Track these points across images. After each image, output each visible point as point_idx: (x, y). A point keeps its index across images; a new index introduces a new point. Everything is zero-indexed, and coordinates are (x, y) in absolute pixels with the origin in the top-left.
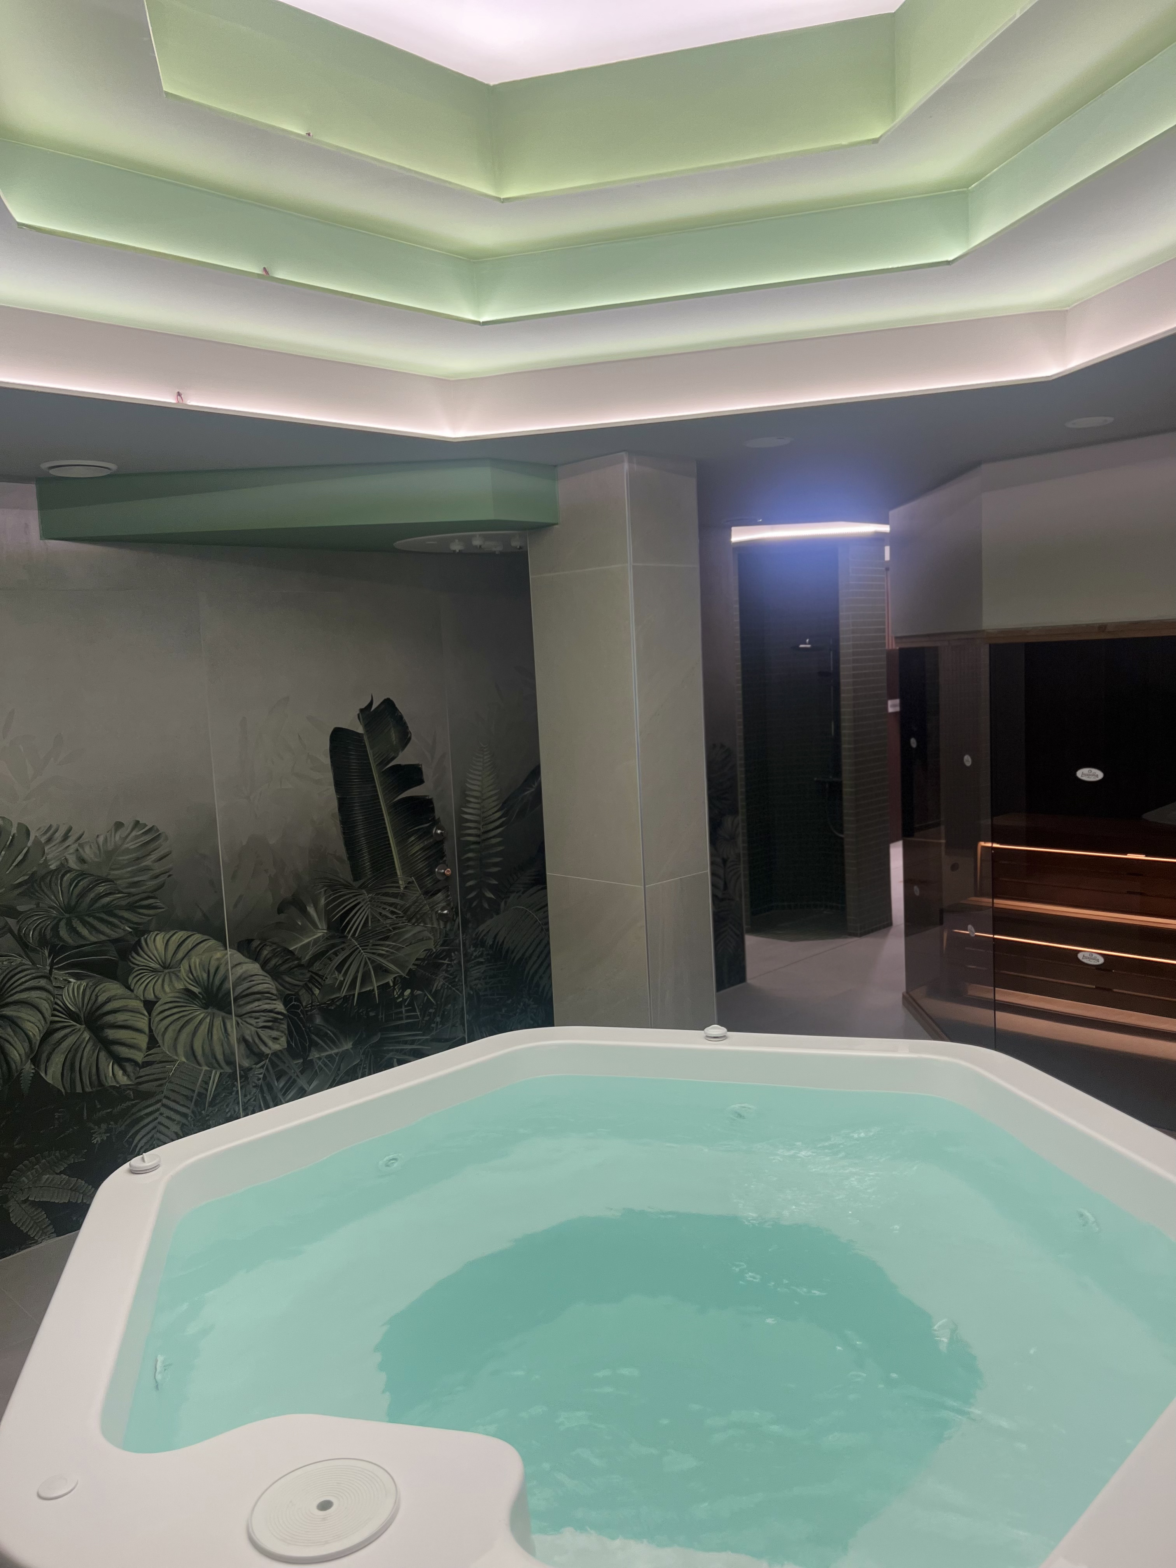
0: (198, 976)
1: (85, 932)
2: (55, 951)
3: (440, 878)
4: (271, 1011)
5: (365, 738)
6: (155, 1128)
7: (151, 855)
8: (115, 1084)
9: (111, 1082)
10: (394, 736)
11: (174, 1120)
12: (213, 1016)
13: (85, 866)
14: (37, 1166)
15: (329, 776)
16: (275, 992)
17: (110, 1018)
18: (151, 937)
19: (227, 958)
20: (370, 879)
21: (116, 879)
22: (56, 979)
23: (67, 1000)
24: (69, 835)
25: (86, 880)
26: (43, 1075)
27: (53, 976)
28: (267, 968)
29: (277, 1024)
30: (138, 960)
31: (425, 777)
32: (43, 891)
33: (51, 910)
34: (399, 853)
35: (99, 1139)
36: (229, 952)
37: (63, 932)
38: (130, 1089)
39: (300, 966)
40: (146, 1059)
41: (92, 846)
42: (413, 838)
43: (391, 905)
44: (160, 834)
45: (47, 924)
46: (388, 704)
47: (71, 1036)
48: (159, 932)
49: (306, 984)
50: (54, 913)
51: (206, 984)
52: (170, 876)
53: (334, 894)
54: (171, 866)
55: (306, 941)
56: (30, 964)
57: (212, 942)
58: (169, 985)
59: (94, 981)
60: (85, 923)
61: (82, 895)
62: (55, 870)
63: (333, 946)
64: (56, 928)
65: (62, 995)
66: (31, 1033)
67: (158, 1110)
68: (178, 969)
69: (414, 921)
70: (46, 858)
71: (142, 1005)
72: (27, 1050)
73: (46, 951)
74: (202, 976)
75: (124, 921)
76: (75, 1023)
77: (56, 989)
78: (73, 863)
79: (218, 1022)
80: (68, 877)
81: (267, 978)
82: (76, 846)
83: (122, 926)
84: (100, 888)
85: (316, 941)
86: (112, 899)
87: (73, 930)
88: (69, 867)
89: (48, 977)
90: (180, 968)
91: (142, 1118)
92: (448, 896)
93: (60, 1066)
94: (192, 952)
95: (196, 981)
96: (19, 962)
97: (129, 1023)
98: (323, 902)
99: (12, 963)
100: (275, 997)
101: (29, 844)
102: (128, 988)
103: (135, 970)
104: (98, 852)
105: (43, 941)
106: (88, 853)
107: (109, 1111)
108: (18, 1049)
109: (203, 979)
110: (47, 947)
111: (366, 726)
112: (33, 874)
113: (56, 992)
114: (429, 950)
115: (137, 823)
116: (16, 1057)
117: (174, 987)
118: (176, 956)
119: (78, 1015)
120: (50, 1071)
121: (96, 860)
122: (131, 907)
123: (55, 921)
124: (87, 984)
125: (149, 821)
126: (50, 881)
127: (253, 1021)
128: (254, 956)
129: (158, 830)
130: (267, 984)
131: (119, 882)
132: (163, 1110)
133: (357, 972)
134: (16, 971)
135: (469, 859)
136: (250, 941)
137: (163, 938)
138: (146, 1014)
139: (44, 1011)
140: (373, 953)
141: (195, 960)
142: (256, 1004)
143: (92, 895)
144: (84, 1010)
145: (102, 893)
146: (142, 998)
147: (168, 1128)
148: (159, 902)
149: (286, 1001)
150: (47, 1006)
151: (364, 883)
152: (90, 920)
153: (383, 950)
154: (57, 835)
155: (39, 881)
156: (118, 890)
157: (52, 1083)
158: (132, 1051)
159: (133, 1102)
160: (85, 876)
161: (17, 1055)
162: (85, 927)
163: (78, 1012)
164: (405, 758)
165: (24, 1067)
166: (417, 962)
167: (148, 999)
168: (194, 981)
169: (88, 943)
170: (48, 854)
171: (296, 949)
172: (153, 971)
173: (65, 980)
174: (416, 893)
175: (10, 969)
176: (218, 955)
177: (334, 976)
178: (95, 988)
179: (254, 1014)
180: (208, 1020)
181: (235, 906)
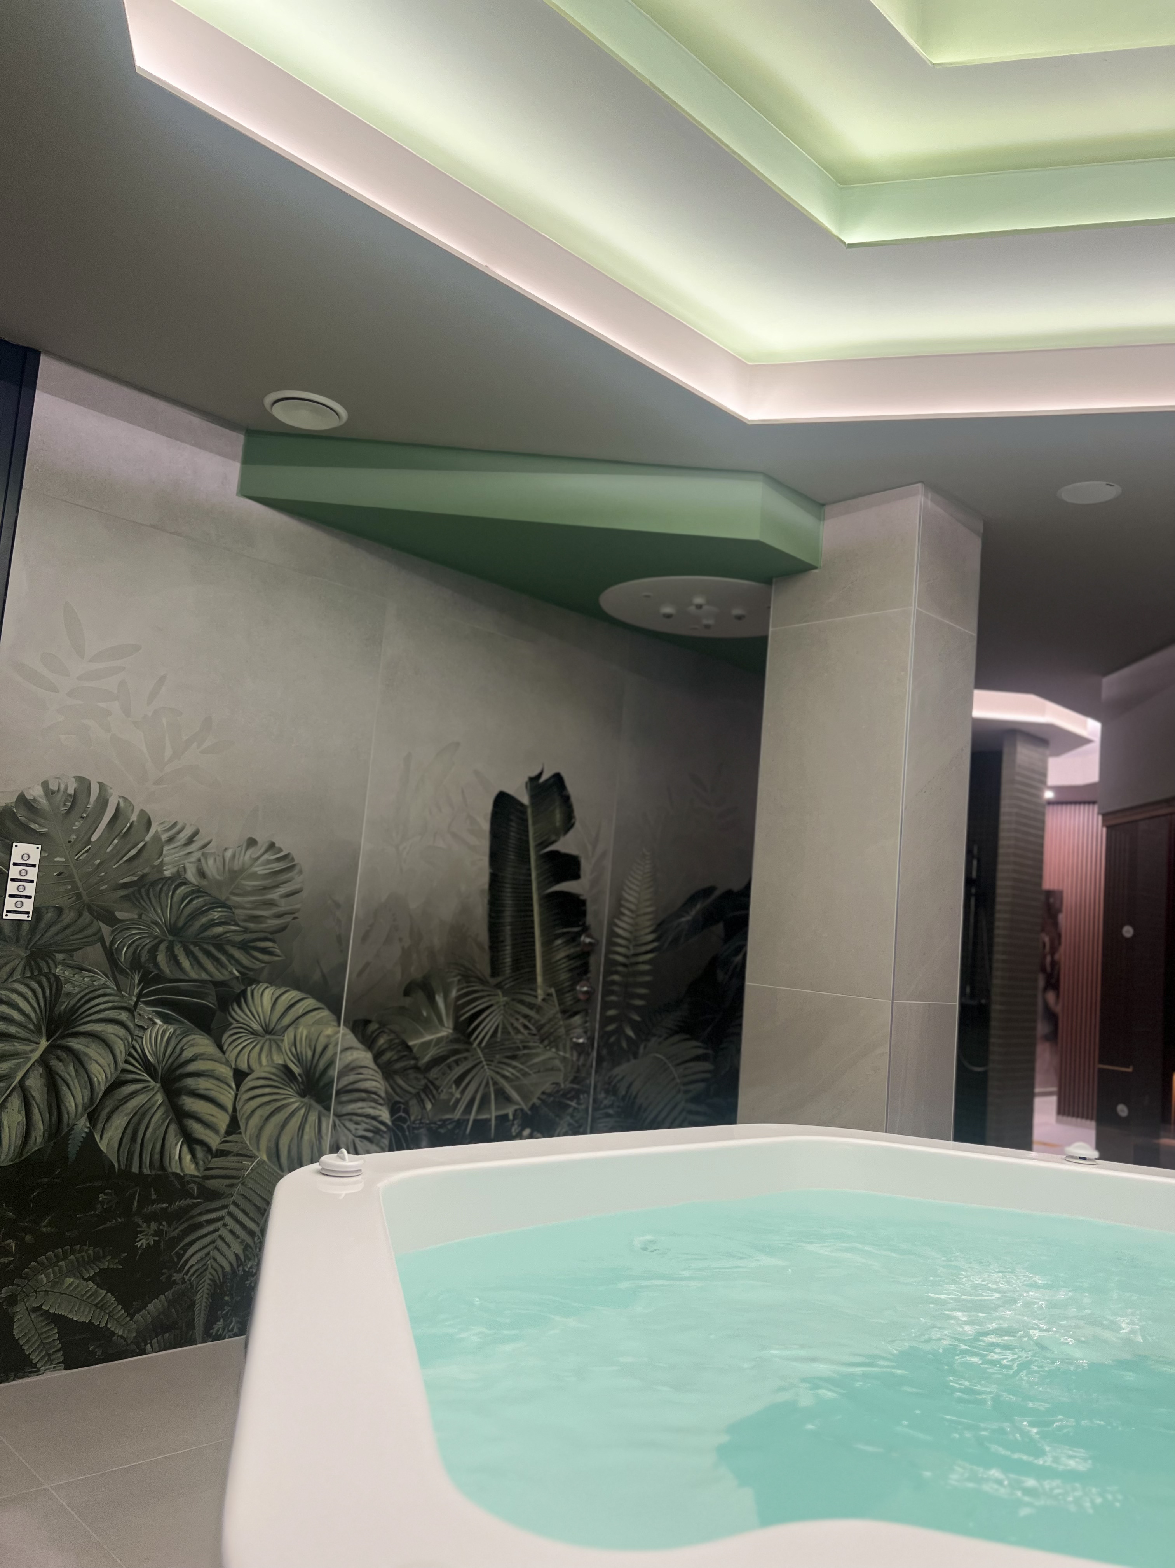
0: (301, 1052)
1: (186, 963)
2: (146, 981)
3: (582, 997)
4: (374, 1118)
5: (529, 811)
6: (213, 1242)
7: (280, 887)
8: (178, 1171)
9: (175, 1168)
10: (558, 817)
11: (238, 1237)
12: (309, 1109)
13: (204, 883)
14: (62, 1263)
15: (484, 844)
16: (383, 1094)
17: (191, 1082)
18: (258, 990)
19: (338, 1038)
20: (507, 979)
21: (235, 907)
22: (140, 1015)
23: (146, 1045)
24: (194, 839)
25: (201, 899)
26: (97, 1137)
27: (137, 1011)
28: (380, 1061)
29: (378, 1137)
30: (238, 1013)
31: (582, 873)
32: (150, 899)
33: (154, 926)
34: (545, 954)
35: (144, 1242)
36: (342, 1029)
37: (161, 958)
38: (194, 1182)
39: (416, 1068)
40: (222, 1147)
41: (217, 859)
42: (559, 941)
43: (526, 1016)
44: (294, 866)
45: (145, 943)
46: (558, 779)
47: (142, 1093)
48: (269, 986)
49: (418, 1093)
50: (157, 931)
51: (308, 1065)
52: (295, 918)
53: (468, 987)
54: (298, 906)
55: (428, 1038)
56: (115, 988)
57: (325, 1013)
58: (267, 1056)
59: (182, 1029)
60: (189, 954)
61: (193, 916)
62: (170, 878)
63: (455, 1052)
64: (153, 951)
65: (142, 1038)
66: (96, 1079)
67: (222, 1218)
68: (281, 1037)
69: (546, 1042)
70: (162, 860)
71: (231, 1074)
72: (86, 1101)
73: (136, 977)
74: (306, 1052)
75: (233, 962)
76: (149, 1079)
77: (138, 1029)
78: (191, 875)
79: (313, 1118)
80: (182, 890)
81: (377, 1075)
82: (198, 855)
83: (230, 967)
84: (216, 913)
85: (439, 1040)
86: (225, 930)
87: (173, 958)
88: (185, 878)
89: (131, 1011)
90: (284, 1036)
91: (200, 1226)
92: (586, 1022)
93: (120, 1130)
94: (302, 1020)
95: (299, 1059)
96: (102, 983)
97: (213, 1094)
98: (454, 993)
99: (94, 981)
100: (381, 1101)
101: (147, 839)
102: (220, 1047)
103: (233, 1026)
104: (221, 868)
105: (136, 964)
106: (211, 867)
107: (164, 1205)
108: (76, 1095)
109: (306, 1057)
110: (139, 972)
111: (533, 797)
112: (143, 877)
113: (136, 1033)
114: (557, 1084)
115: (272, 846)
116: (71, 1106)
117: (272, 1061)
118: (282, 1020)
119: (155, 1069)
120: (107, 1135)
121: (218, 877)
122: (244, 946)
123: (156, 941)
124: (174, 1032)
125: (286, 844)
126: (161, 889)
127: (352, 1126)
128: (368, 1042)
129: (293, 860)
130: (375, 1082)
131: (237, 912)
132: (228, 1220)
133: (476, 1091)
134: (99, 993)
135: (614, 983)
136: (367, 1022)
137: (273, 994)
138: (234, 1086)
139: (117, 1053)
140: (498, 1073)
141: (303, 1031)
142: (360, 1104)
143: (204, 920)
144: (164, 1065)
145: (215, 920)
146: (233, 1066)
147: (229, 1247)
148: (277, 947)
149: (394, 1110)
150: (122, 1048)
151: (500, 983)
152: (196, 950)
153: (508, 1071)
154: (181, 835)
155: (147, 886)
156: (234, 921)
157: (105, 1152)
158: (208, 1132)
159: (195, 1201)
160: (200, 894)
161: (73, 1104)
162: (188, 958)
163: (157, 1065)
164: (565, 845)
165: (77, 1123)
166: (544, 1097)
167: (240, 1068)
168: (296, 1057)
169: (187, 978)
170: (166, 856)
171: (415, 1045)
172: (252, 1034)
173: (151, 1020)
174: (553, 1010)
175: (91, 989)
176: (329, 1031)
177: (450, 1090)
178: (184, 1037)
179: (355, 1118)
180: (302, 1111)
181: (360, 974)
